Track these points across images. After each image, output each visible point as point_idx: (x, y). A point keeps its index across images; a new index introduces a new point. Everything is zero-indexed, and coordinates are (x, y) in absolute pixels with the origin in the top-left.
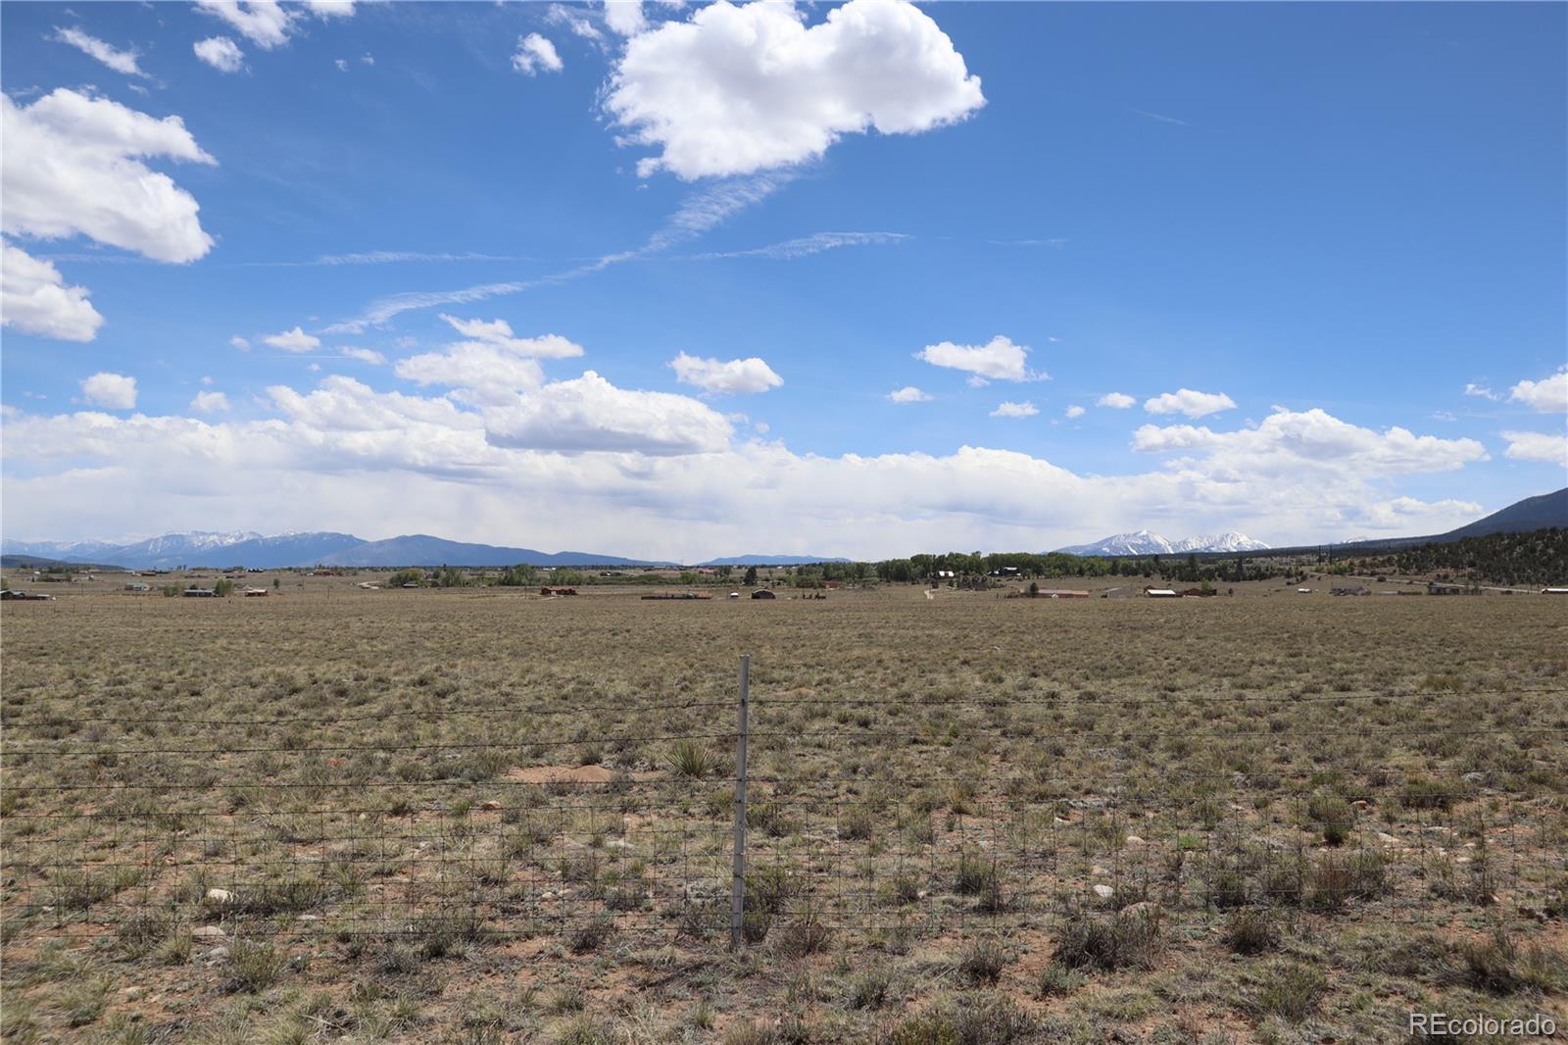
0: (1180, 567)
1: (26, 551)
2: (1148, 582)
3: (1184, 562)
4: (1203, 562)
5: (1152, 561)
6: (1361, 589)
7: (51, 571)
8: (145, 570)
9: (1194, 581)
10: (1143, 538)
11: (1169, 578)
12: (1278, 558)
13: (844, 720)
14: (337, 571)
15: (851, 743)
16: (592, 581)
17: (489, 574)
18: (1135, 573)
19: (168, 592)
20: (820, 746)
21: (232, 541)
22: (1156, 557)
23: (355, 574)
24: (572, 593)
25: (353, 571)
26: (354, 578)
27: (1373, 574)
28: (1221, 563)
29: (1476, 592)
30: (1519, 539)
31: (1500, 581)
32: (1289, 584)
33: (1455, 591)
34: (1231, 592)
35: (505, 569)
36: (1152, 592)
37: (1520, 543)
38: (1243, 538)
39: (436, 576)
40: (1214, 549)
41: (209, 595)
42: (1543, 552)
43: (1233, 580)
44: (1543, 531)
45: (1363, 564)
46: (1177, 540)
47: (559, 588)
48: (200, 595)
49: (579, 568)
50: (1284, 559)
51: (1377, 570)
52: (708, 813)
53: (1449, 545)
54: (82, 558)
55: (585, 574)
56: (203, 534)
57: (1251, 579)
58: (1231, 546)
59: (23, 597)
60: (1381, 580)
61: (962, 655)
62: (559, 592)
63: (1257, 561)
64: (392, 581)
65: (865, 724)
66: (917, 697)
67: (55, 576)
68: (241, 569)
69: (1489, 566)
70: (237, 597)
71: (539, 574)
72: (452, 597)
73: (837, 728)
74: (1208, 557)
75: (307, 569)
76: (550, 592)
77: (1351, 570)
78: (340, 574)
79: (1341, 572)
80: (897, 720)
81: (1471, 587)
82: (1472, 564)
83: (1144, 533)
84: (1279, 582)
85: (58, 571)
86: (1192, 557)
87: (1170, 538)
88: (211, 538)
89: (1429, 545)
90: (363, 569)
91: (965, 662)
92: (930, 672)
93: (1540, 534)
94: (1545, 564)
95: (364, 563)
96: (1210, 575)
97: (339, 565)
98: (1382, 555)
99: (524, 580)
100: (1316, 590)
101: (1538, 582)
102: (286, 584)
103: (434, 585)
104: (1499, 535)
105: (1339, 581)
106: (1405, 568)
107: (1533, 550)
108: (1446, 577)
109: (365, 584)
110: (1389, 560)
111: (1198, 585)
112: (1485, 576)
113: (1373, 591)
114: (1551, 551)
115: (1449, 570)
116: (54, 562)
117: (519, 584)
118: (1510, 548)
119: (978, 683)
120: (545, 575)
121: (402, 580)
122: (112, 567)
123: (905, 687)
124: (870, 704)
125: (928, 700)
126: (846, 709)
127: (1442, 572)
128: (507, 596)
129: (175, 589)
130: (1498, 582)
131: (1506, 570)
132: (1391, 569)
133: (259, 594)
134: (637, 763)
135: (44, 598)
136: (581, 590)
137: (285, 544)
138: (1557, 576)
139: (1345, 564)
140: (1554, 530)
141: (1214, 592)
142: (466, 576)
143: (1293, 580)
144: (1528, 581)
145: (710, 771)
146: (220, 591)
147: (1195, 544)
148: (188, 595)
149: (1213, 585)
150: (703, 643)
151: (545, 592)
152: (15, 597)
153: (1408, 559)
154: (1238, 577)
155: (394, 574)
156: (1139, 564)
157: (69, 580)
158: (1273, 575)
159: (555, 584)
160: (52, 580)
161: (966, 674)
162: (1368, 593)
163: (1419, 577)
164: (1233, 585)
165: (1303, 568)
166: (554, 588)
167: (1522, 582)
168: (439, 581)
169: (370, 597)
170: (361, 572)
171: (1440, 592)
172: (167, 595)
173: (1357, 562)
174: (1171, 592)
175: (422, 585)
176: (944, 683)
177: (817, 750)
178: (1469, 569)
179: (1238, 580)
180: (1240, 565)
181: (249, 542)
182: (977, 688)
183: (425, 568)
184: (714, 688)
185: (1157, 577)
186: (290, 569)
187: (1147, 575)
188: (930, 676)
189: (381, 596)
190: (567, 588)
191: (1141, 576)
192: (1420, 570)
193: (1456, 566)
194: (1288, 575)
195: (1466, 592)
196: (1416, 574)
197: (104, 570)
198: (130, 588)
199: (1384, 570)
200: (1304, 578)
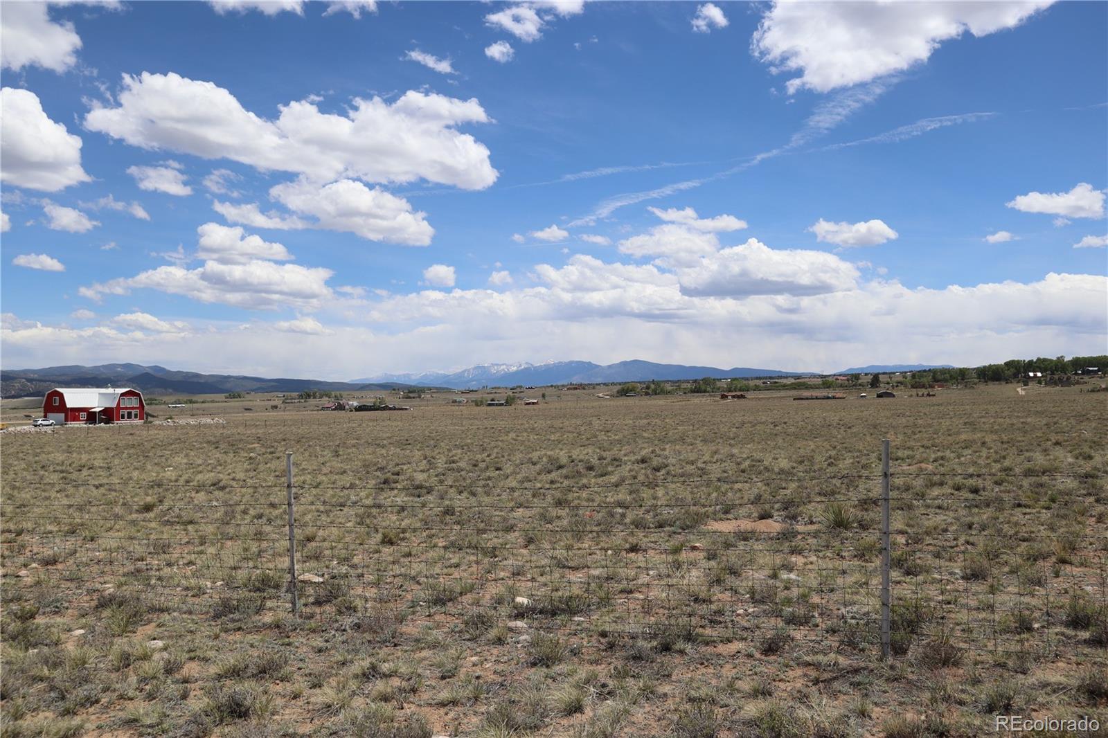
1: (395, 380)
7: (410, 392)
8: (463, 389)
13: (958, 488)
14: (581, 387)
15: (965, 506)
16: (757, 388)
17: (684, 386)
19: (478, 403)
20: (939, 507)
21: (515, 368)
23: (594, 388)
24: (742, 397)
25: (593, 386)
26: (593, 391)
35: (695, 381)
39: (648, 388)
41: (502, 405)
47: (734, 394)
48: (497, 405)
49: (747, 379)
52: (855, 556)
54: (427, 383)
55: (752, 383)
56: (497, 365)
59: (394, 409)
61: (1054, 438)
62: (733, 397)
64: (618, 392)
65: (975, 491)
66: (1017, 470)
67: (411, 395)
68: (521, 387)
70: (519, 406)
71: (718, 384)
72: (659, 402)
73: (952, 494)
75: (563, 386)
76: (727, 397)
78: (584, 389)
80: (1002, 488)
85: (413, 392)
88: (502, 367)
90: (599, 384)
91: (1057, 443)
92: (1027, 451)
95: (599, 380)
97: (584, 382)
99: (708, 389)
102: (551, 396)
103: (647, 394)
109: (601, 395)
116: (411, 386)
117: (705, 391)
119: (1070, 460)
120: (723, 384)
121: (625, 391)
122: (444, 389)
123: (1007, 463)
124: (979, 476)
125: (1028, 473)
126: (959, 479)
128: (697, 400)
129: (482, 402)
133: (533, 403)
134: (799, 518)
135: (406, 409)
136: (750, 395)
137: (548, 370)
142: (668, 387)
145: (855, 525)
146: (509, 402)
148: (490, 405)
150: (842, 431)
151: (724, 397)
152: (391, 409)
155: (619, 387)
157: (420, 397)
159: (730, 391)
160: (410, 398)
161: (1059, 452)
166: (730, 394)
168: (650, 391)
169: (604, 403)
170: (598, 387)
172: (477, 405)
175: (638, 394)
176: (1040, 459)
177: (938, 511)
181: (525, 369)
182: (1070, 464)
183: (640, 382)
184: (852, 463)
186: (552, 386)
188: (1027, 454)
189: (612, 403)
190: (739, 393)
197: (440, 390)
198: (455, 401)
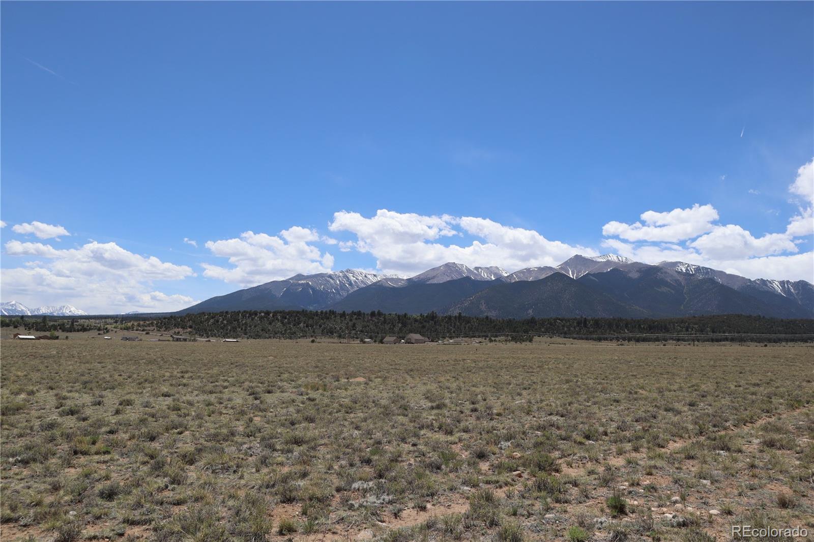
0: (36, 323)
2: (16, 331)
3: (39, 320)
4: (50, 321)
5: (19, 319)
6: (137, 338)
9: (44, 331)
10: (12, 305)
11: (30, 329)
12: (92, 320)
18: (8, 325)
22: (22, 317)
27: (143, 330)
28: (60, 322)
29: (195, 340)
30: (212, 316)
31: (203, 335)
32: (99, 334)
33: (185, 340)
34: (67, 338)
36: (20, 337)
37: (213, 318)
38: (74, 309)
40: (55, 314)
42: (222, 322)
43: (68, 331)
44: (222, 312)
45: (139, 325)
46: (33, 307)
50: (98, 321)
51: (145, 328)
53: (181, 317)
57: (78, 331)
58: (67, 312)
60: (147, 333)
63: (81, 321)
69: (198, 328)
74: (52, 318)
77: (131, 328)
79: (127, 329)
81: (192, 338)
82: (191, 327)
83: (13, 302)
84: (94, 333)
86: (44, 318)
87: (28, 306)
89: (171, 317)
93: (221, 314)
94: (222, 328)
96: (55, 328)
98: (149, 321)
100: (114, 338)
101: (219, 336)
104: (203, 313)
105: (127, 334)
106: (159, 328)
107: (218, 321)
108: (179, 333)
110: (152, 323)
111: (48, 334)
112: (196, 333)
113: (143, 339)
114: (225, 322)
115: (180, 330)
118: (208, 320)
127: (177, 330)
130: (202, 336)
131: (206, 330)
132: (152, 328)
138: (227, 334)
139: (130, 324)
140: (227, 312)
141: (57, 338)
143: (101, 332)
144: (215, 335)
147: (44, 310)
149: (56, 333)
153: (161, 324)
154: (71, 330)
156: (11, 321)
158: (90, 329)
162: (141, 340)
163: (166, 333)
164: (68, 334)
165: (107, 326)
167: (212, 336)
171: (178, 340)
173: (136, 324)
174: (33, 337)
178: (189, 329)
179: (71, 332)
180: (73, 323)
185: (22, 328)
187: (16, 327)
191: (11, 327)
192: (167, 329)
193: (183, 328)
194: (99, 329)
195: (190, 341)
196: (165, 331)
199: (149, 328)
200: (108, 331)
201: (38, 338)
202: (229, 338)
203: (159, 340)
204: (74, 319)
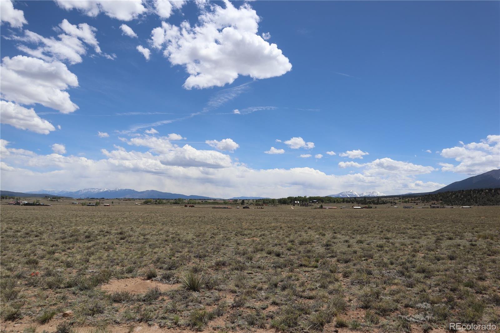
0: (361, 201)
1: (47, 193)
2: (353, 205)
3: (363, 199)
4: (368, 199)
5: (354, 199)
6: (411, 207)
7: (53, 198)
8: (77, 198)
9: (365, 204)
10: (351, 192)
11: (359, 203)
12: (388, 198)
13: (269, 253)
14: (129, 199)
15: (273, 266)
16: (199, 203)
17: (171, 201)
18: (349, 202)
19: (83, 204)
20: (259, 267)
21: (102, 191)
22: (355, 198)
23: (134, 200)
24: (193, 206)
25: (134, 199)
26: (134, 201)
27: (414, 203)
28: (373, 199)
29: (443, 207)
30: (454, 193)
31: (449, 204)
32: (392, 205)
33: (438, 207)
34: (376, 207)
35: (175, 199)
36: (354, 207)
37: (454, 194)
38: (379, 193)
39: (156, 201)
40: (371, 196)
41: (94, 205)
42: (460, 197)
43: (376, 204)
44: (460, 191)
45: (412, 200)
46: (360, 193)
47: (190, 205)
48: (92, 205)
49: (196, 200)
50: (390, 199)
51: (416, 201)
53: (435, 195)
54: (61, 195)
55: (197, 201)
56: (94, 189)
57: (381, 204)
58: (375, 195)
59: (43, 205)
60: (417, 204)
61: (308, 226)
62: (189, 206)
63: (383, 199)
64: (144, 202)
65: (278, 255)
66: (296, 241)
67: (53, 200)
68: (104, 198)
69: (446, 200)
70: (100, 207)
71: (184, 201)
72: (160, 207)
73: (267, 257)
74: (369, 198)
75: (121, 199)
76: (187, 206)
77: (408, 201)
78: (130, 200)
79: (406, 202)
80: (291, 253)
81: (442, 206)
82: (441, 200)
83: (351, 191)
84: (389, 205)
85: (55, 198)
86: (365, 198)
87: (357, 193)
88: (96, 190)
89: (429, 195)
90: (137, 199)
91: (309, 228)
92: (299, 231)
93: (459, 192)
94: (461, 200)
95: (137, 197)
96: (370, 203)
97: (130, 198)
98: (417, 197)
99: (180, 203)
100: (399, 207)
101: (459, 205)
102: (116, 203)
103: (156, 204)
104: (448, 192)
105: (405, 205)
106: (423, 201)
107: (458, 196)
108: (434, 203)
109: (137, 203)
110: (419, 199)
111: (367, 206)
112: (445, 203)
113: (415, 207)
114: (462, 196)
115: (435, 202)
116: (54, 196)
117: (179, 204)
118: (451, 195)
119: (317, 236)
120: (186, 201)
121: (147, 202)
122: (69, 198)
123: (292, 238)
124: (280, 245)
125: (301, 243)
126: (270, 248)
127: (433, 202)
128: (175, 207)
129: (85, 204)
130: (448, 205)
131: (450, 201)
132: (419, 201)
133: (107, 205)
135: (49, 205)
136: (196, 206)
137: (115, 192)
138: (464, 203)
139: (407, 200)
140: (463, 191)
141: (371, 208)
142: (164, 201)
143: (393, 204)
144: (457, 204)
146: (97, 204)
147: (365, 194)
148: (88, 205)
149: (371, 205)
150: (225, 221)
151: (186, 206)
152: (41, 205)
153: (424, 199)
154: (378, 203)
155: (145, 200)
156: (350, 200)
157: (57, 201)
158: (387, 203)
159: (188, 204)
160: (53, 201)
161: (311, 232)
162: (414, 208)
163: (427, 203)
164: (377, 206)
165: (395, 201)
166: (188, 205)
167: (455, 205)
168: (157, 203)
169: (137, 207)
170: (136, 200)
171: (434, 207)
172: (83, 205)
173: (410, 199)
174: (360, 207)
175: (152, 204)
176: (305, 236)
177: (258, 270)
178: (441, 201)
179: (378, 204)
180: (378, 201)
181: (106, 191)
182: (317, 238)
183: (154, 199)
185: (355, 203)
186: (117, 199)
187: (353, 203)
188: (299, 233)
189: (141, 207)
190: (192, 205)
191: (351, 203)
192: (427, 201)
193: (437, 201)
194: (391, 203)
195: (441, 208)
196: (426, 203)
197: (67, 198)
198: (73, 203)
199: (418, 201)
200: (396, 204)
201: (362, 208)
202: (464, 206)
203: (423, 208)
204: (379, 198)
